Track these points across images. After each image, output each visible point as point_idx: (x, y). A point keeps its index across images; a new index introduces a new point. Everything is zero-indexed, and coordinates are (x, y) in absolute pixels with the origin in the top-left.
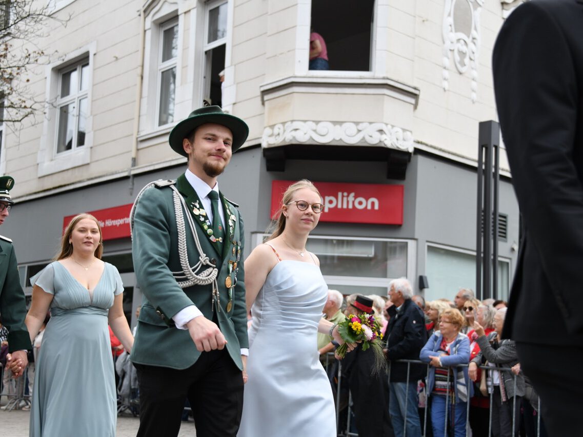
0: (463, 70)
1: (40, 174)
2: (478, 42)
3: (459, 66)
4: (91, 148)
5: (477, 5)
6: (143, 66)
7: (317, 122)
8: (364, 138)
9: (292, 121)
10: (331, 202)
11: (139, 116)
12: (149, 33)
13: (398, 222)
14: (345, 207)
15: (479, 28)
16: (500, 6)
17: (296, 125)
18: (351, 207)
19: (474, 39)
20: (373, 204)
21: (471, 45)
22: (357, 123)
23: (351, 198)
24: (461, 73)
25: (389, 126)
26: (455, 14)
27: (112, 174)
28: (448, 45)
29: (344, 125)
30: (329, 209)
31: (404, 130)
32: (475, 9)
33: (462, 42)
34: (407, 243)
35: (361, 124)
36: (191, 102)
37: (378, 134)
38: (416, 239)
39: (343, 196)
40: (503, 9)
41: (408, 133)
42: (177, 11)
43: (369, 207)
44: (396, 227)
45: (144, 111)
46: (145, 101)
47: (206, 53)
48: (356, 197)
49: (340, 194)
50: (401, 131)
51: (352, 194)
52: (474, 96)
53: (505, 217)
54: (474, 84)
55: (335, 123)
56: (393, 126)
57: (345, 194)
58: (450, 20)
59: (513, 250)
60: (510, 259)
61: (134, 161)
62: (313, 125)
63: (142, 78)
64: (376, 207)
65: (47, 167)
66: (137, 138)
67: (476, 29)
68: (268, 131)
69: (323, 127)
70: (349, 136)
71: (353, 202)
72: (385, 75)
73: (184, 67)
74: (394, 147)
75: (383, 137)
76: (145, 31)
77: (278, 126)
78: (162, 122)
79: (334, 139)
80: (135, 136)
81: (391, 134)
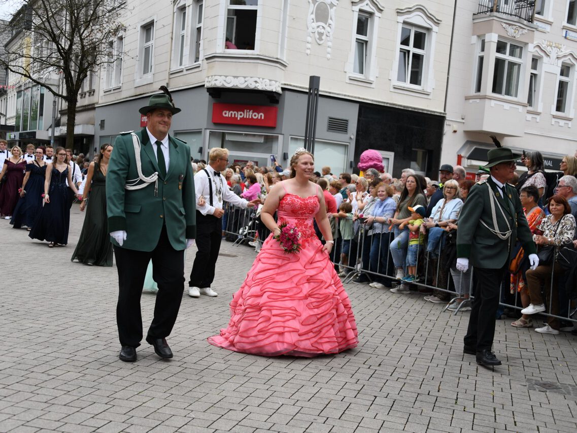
0: (321, 42)
1: (135, 86)
2: (333, 26)
3: (318, 41)
4: (154, 75)
5: (332, 5)
6: (172, 33)
7: (226, 76)
8: (248, 85)
9: (215, 76)
10: (241, 115)
11: (171, 60)
12: (175, 14)
13: (273, 126)
14: (248, 117)
15: (333, 18)
16: (351, 4)
17: (216, 77)
18: (250, 117)
19: (330, 24)
20: (261, 116)
21: (328, 29)
22: (245, 77)
23: (251, 113)
24: (319, 45)
25: (261, 79)
26: (316, 13)
28: (310, 29)
29: (239, 78)
30: (240, 118)
31: (270, 80)
32: (331, 8)
33: (321, 27)
34: (278, 136)
35: (247, 78)
36: (188, 56)
37: (254, 83)
38: (283, 134)
39: (247, 112)
40: (353, 5)
41: (273, 82)
42: (185, 4)
43: (259, 118)
44: (273, 128)
45: (172, 58)
46: (173, 52)
47: (198, 29)
48: (253, 112)
49: (245, 111)
50: (268, 81)
51: (252, 111)
52: (329, 56)
53: (347, 121)
54: (329, 50)
55: (235, 77)
56: (263, 79)
57: (248, 111)
58: (313, 16)
59: (351, 138)
60: (349, 143)
61: (168, 85)
62: (223, 77)
63: (172, 39)
64: (263, 118)
65: (138, 82)
66: (169, 73)
67: (331, 19)
68: (207, 79)
69: (229, 79)
70: (240, 84)
71: (252, 115)
72: (259, 53)
73: (187, 36)
74: (264, 89)
75: (257, 84)
76: (174, 13)
77: (210, 77)
78: (181, 64)
79: (234, 85)
80: (168, 71)
81: (262, 83)
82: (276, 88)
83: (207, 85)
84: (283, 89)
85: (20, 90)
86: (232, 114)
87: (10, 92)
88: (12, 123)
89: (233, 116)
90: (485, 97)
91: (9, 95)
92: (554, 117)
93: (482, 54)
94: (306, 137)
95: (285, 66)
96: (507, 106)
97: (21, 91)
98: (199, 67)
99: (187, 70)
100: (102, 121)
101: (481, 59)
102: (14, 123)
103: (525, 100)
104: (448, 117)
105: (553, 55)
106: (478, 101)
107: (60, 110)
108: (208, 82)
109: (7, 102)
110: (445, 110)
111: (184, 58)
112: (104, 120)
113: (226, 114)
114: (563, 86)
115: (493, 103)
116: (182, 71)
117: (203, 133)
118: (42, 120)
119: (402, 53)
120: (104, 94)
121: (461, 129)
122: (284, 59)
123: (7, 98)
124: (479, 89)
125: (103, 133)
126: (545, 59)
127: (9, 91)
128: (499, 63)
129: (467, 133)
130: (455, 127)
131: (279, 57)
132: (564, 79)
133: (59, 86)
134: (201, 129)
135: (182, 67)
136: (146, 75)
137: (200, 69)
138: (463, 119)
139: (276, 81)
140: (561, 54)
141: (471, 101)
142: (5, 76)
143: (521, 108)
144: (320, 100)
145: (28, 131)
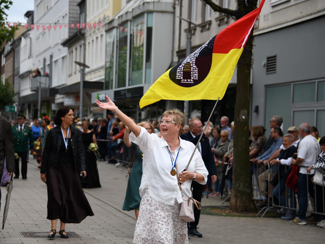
85: (111, 26)
87: (90, 34)
88: (98, 77)
91: (89, 39)
97: (114, 28)
100: (268, 58)
102: (103, 77)
107: (176, 49)
109: (85, 49)
112: (275, 56)
118: (150, 67)
120: (272, 10)
123: (85, 45)
125: (272, 79)
127: (87, 35)
133: (174, 13)
142: (78, 16)
145: (127, 87)
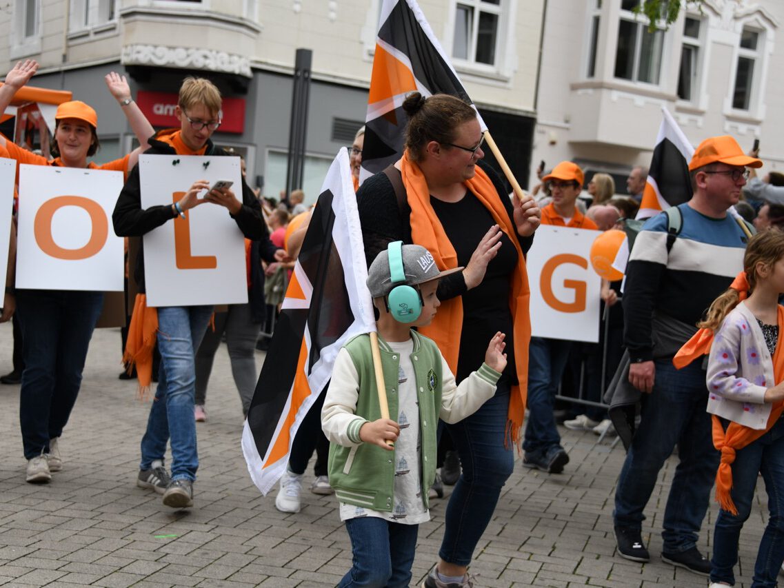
1: (12, 58)
4: (42, 38)
7: (156, 47)
8: (192, 62)
9: (137, 44)
11: (69, 14)
13: (239, 131)
17: (139, 48)
22: (187, 49)
25: (214, 53)
27: (51, 67)
29: (178, 51)
31: (230, 55)
34: (247, 148)
35: (190, 50)
36: (98, 8)
37: (203, 59)
38: (254, 145)
41: (235, 58)
44: (238, 134)
45: (72, 10)
50: (226, 57)
52: (333, 15)
54: (333, 5)
55: (170, 48)
56: (218, 52)
61: (65, 58)
62: (151, 49)
65: (17, 50)
66: (67, 36)
68: (124, 50)
70: (180, 59)
72: (209, 9)
74: (219, 70)
75: (208, 61)
77: (129, 48)
78: (86, 23)
79: (168, 63)
80: (64, 34)
81: (215, 59)
82: (240, 66)
83: (125, 60)
84: (254, 70)
86: (168, 110)
89: (171, 113)
90: (600, 86)
92: (729, 118)
93: (598, 12)
94: (290, 148)
95: (257, 31)
96: (640, 101)
98: (113, 29)
99: (96, 33)
101: (597, 20)
103: (673, 91)
104: (541, 118)
105: (728, 13)
106: (590, 91)
108: (127, 55)
110: (535, 106)
111: (90, 12)
113: (158, 109)
114: (745, 67)
115: (615, 95)
116: (86, 35)
117: (121, 141)
119: (462, 12)
121: (563, 139)
122: (255, 19)
124: (592, 72)
126: (713, 20)
128: (627, 29)
129: (575, 146)
130: (553, 134)
131: (244, 15)
132: (747, 53)
134: (118, 135)
135: (89, 28)
136: (29, 39)
137: (116, 32)
138: (567, 122)
139: (240, 57)
140: (741, 11)
141: (580, 92)
143: (664, 104)
144: (314, 88)
